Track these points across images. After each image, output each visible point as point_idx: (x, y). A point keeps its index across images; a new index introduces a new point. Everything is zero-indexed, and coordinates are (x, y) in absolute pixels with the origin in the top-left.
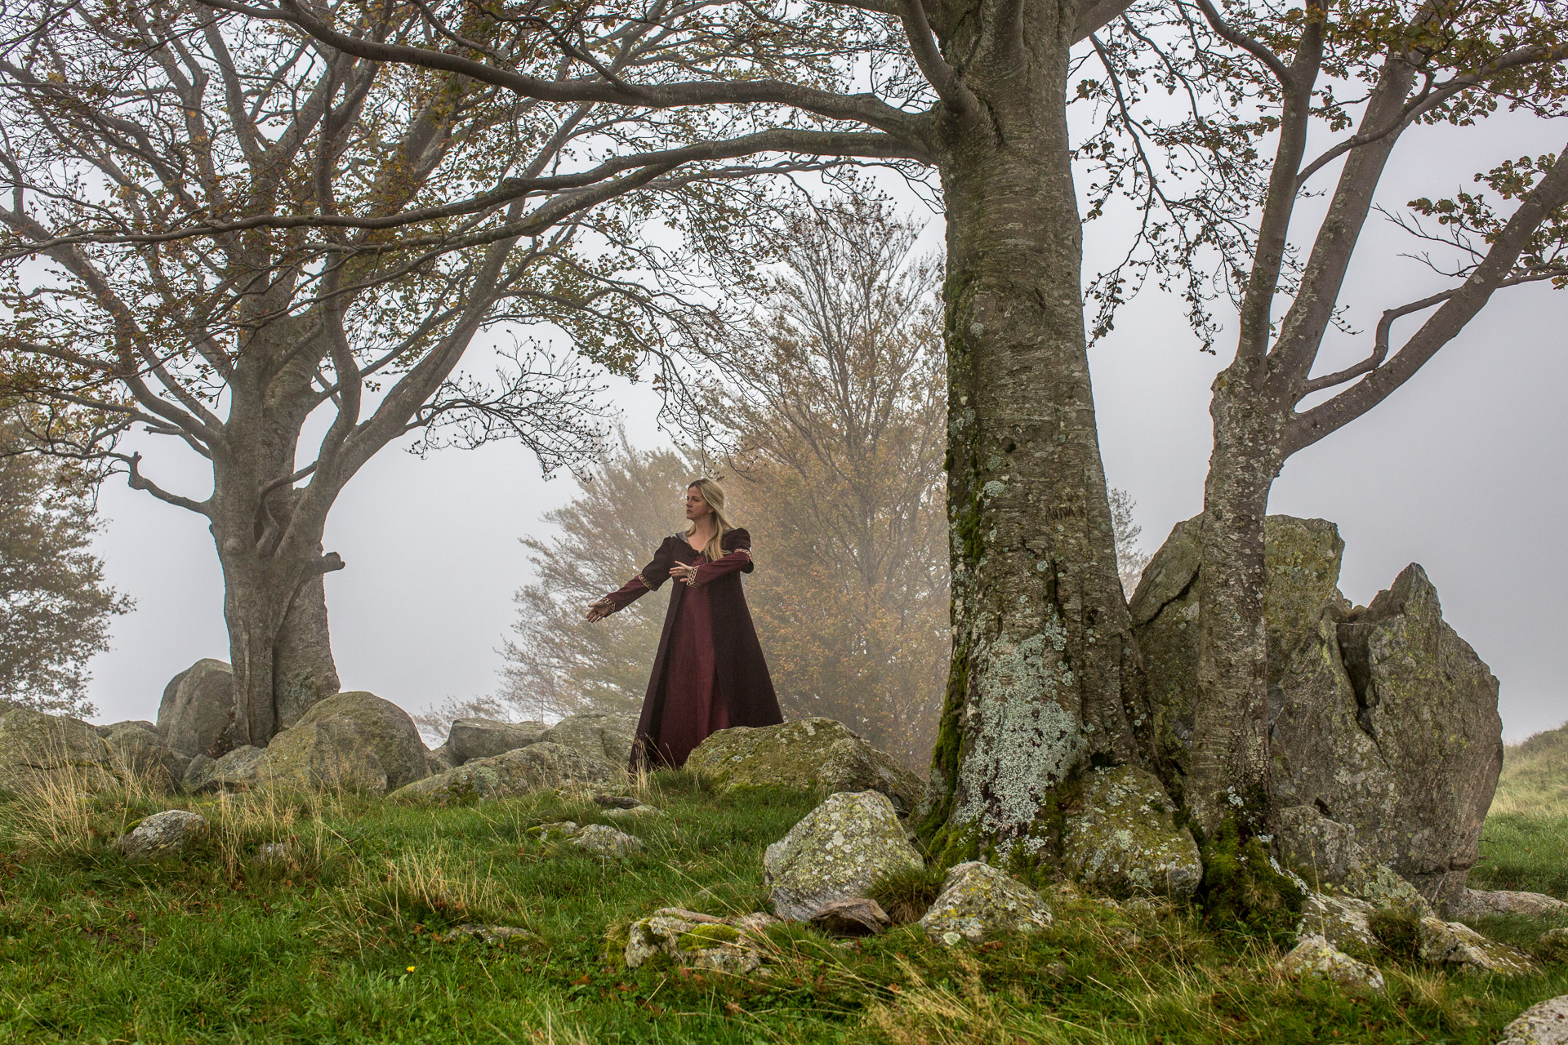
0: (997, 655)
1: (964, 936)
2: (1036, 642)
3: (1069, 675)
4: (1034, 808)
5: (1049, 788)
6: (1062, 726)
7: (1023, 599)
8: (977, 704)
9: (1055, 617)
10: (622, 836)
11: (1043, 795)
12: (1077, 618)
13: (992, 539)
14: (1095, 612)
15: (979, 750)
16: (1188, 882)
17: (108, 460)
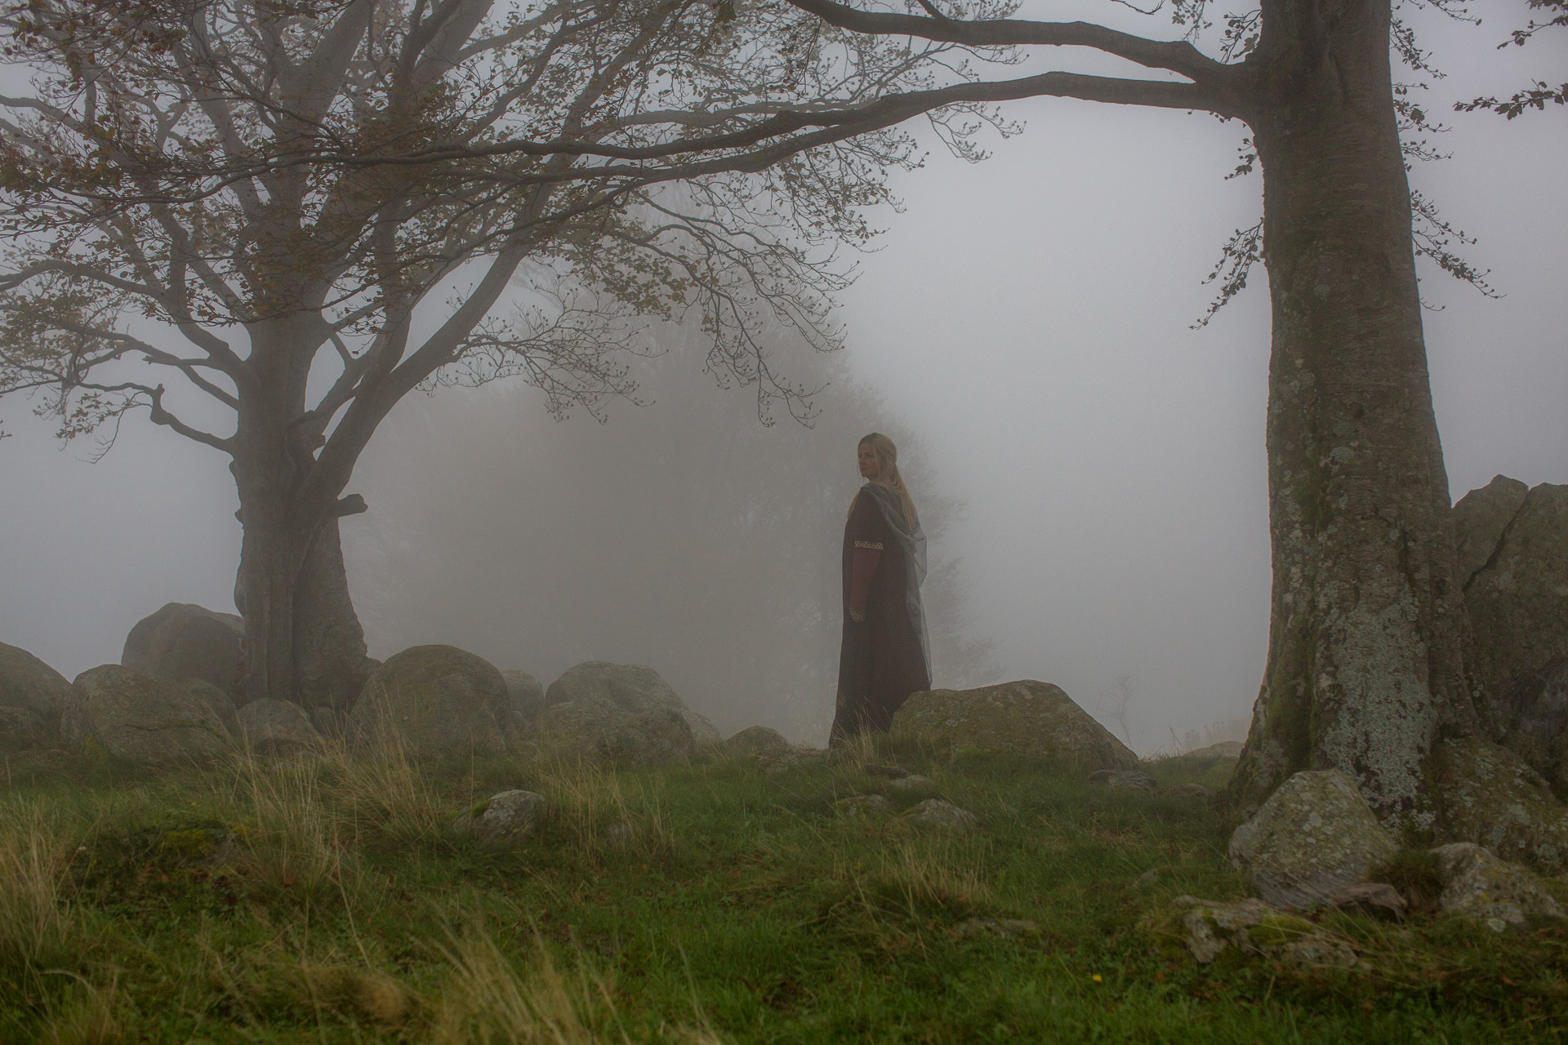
1: (1507, 922)
2: (1392, 612)
3: (1421, 645)
4: (1413, 783)
5: (1420, 761)
6: (1420, 698)
7: (1379, 568)
8: (1333, 675)
9: (1407, 586)
10: (958, 812)
11: (1417, 768)
12: (1427, 588)
13: (1342, 506)
14: (1444, 582)
15: (1344, 723)
17: (130, 392)
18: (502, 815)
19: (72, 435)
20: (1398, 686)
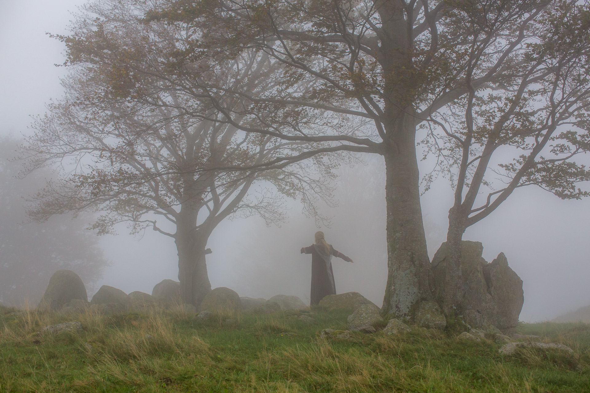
0: (399, 274)
1: (392, 333)
2: (408, 271)
3: (416, 279)
4: (408, 310)
5: (411, 305)
6: (415, 291)
7: (405, 261)
9: (413, 266)
10: (309, 318)
12: (418, 266)
13: (398, 247)
14: (422, 264)
15: (395, 297)
16: (443, 326)
17: (147, 222)
18: (201, 316)
19: (133, 234)
20: (408, 288)
